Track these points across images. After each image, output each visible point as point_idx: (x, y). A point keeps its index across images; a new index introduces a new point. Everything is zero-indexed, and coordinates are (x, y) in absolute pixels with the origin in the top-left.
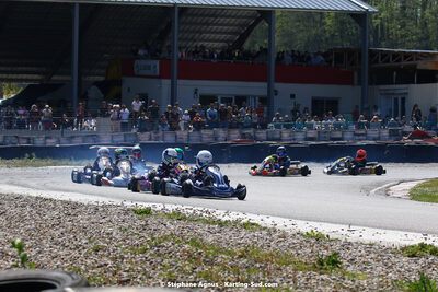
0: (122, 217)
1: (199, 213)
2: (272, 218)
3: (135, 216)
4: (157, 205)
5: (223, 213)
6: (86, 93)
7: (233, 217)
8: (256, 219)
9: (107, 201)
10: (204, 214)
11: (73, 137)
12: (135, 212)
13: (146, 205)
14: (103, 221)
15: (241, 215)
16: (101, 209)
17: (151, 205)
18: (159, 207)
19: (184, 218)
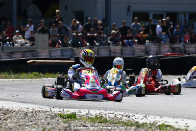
0: (49, 120)
1: (120, 117)
2: (186, 121)
3: (61, 120)
4: (82, 110)
5: (142, 116)
6: (26, 11)
7: (150, 119)
8: (171, 121)
9: (37, 108)
10: (124, 118)
11: (13, 53)
12: (61, 116)
13: (72, 111)
14: (30, 123)
15: (158, 118)
16: (30, 115)
17: (76, 111)
18: (84, 112)
19: (106, 121)
